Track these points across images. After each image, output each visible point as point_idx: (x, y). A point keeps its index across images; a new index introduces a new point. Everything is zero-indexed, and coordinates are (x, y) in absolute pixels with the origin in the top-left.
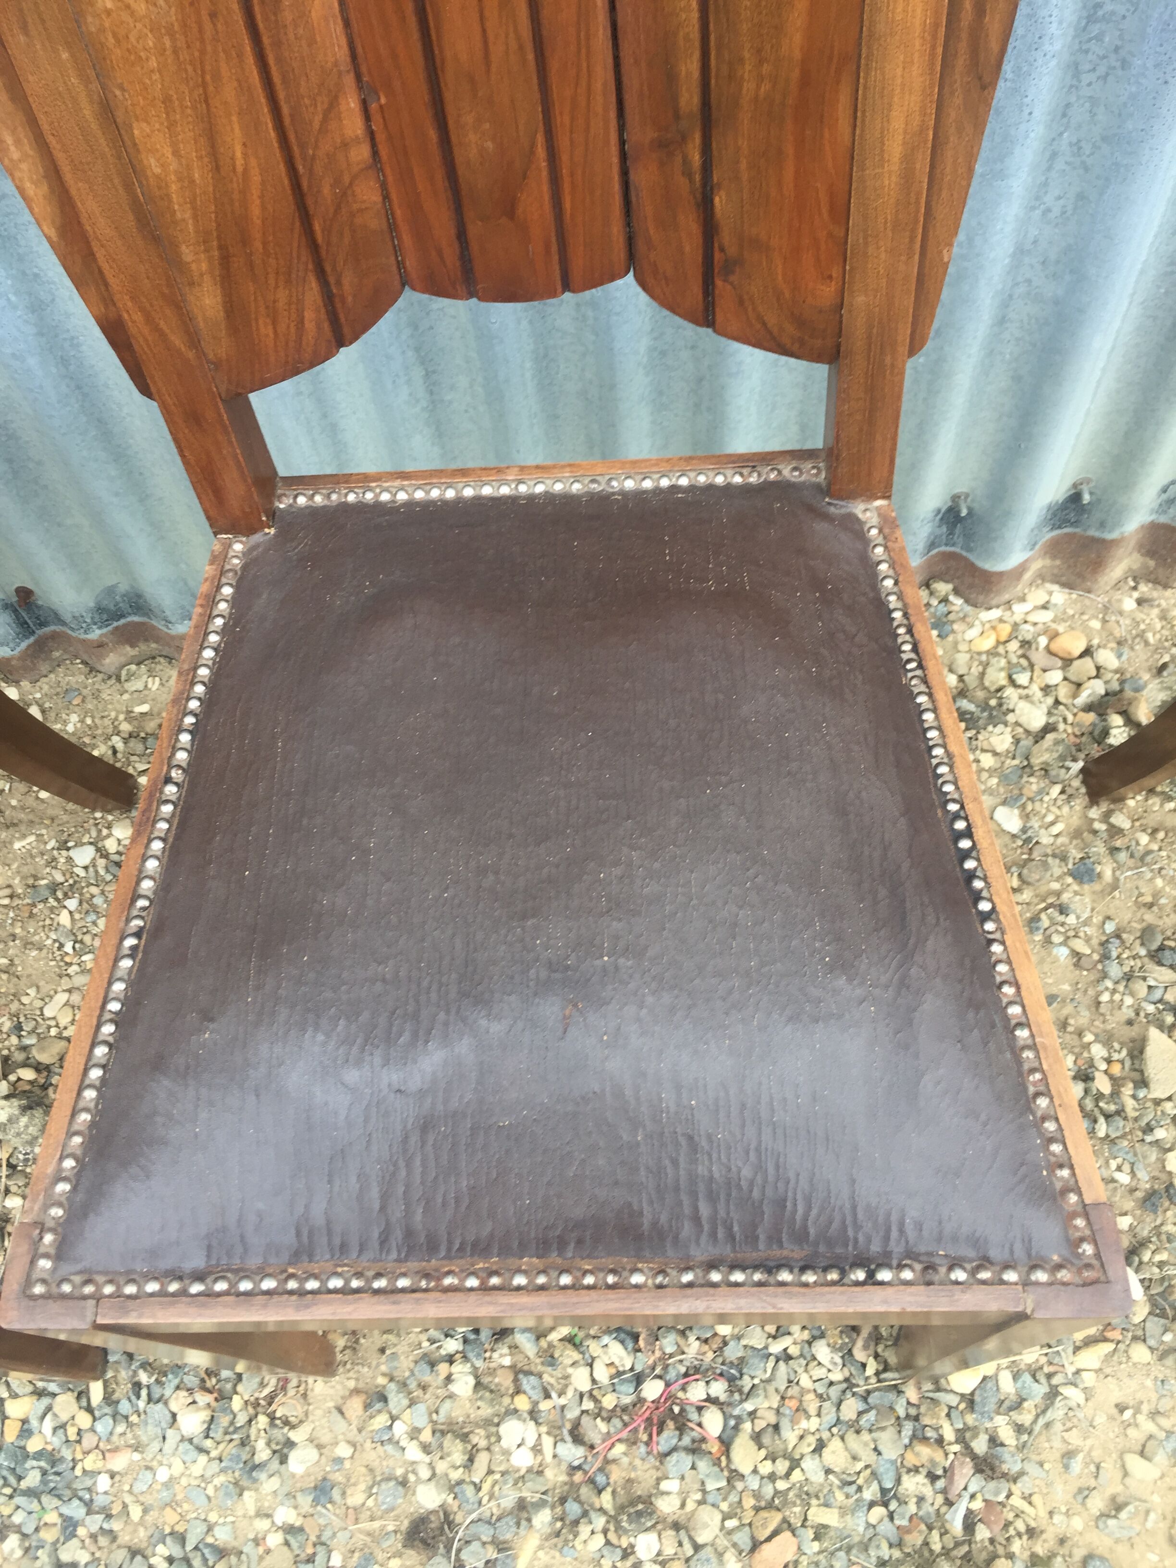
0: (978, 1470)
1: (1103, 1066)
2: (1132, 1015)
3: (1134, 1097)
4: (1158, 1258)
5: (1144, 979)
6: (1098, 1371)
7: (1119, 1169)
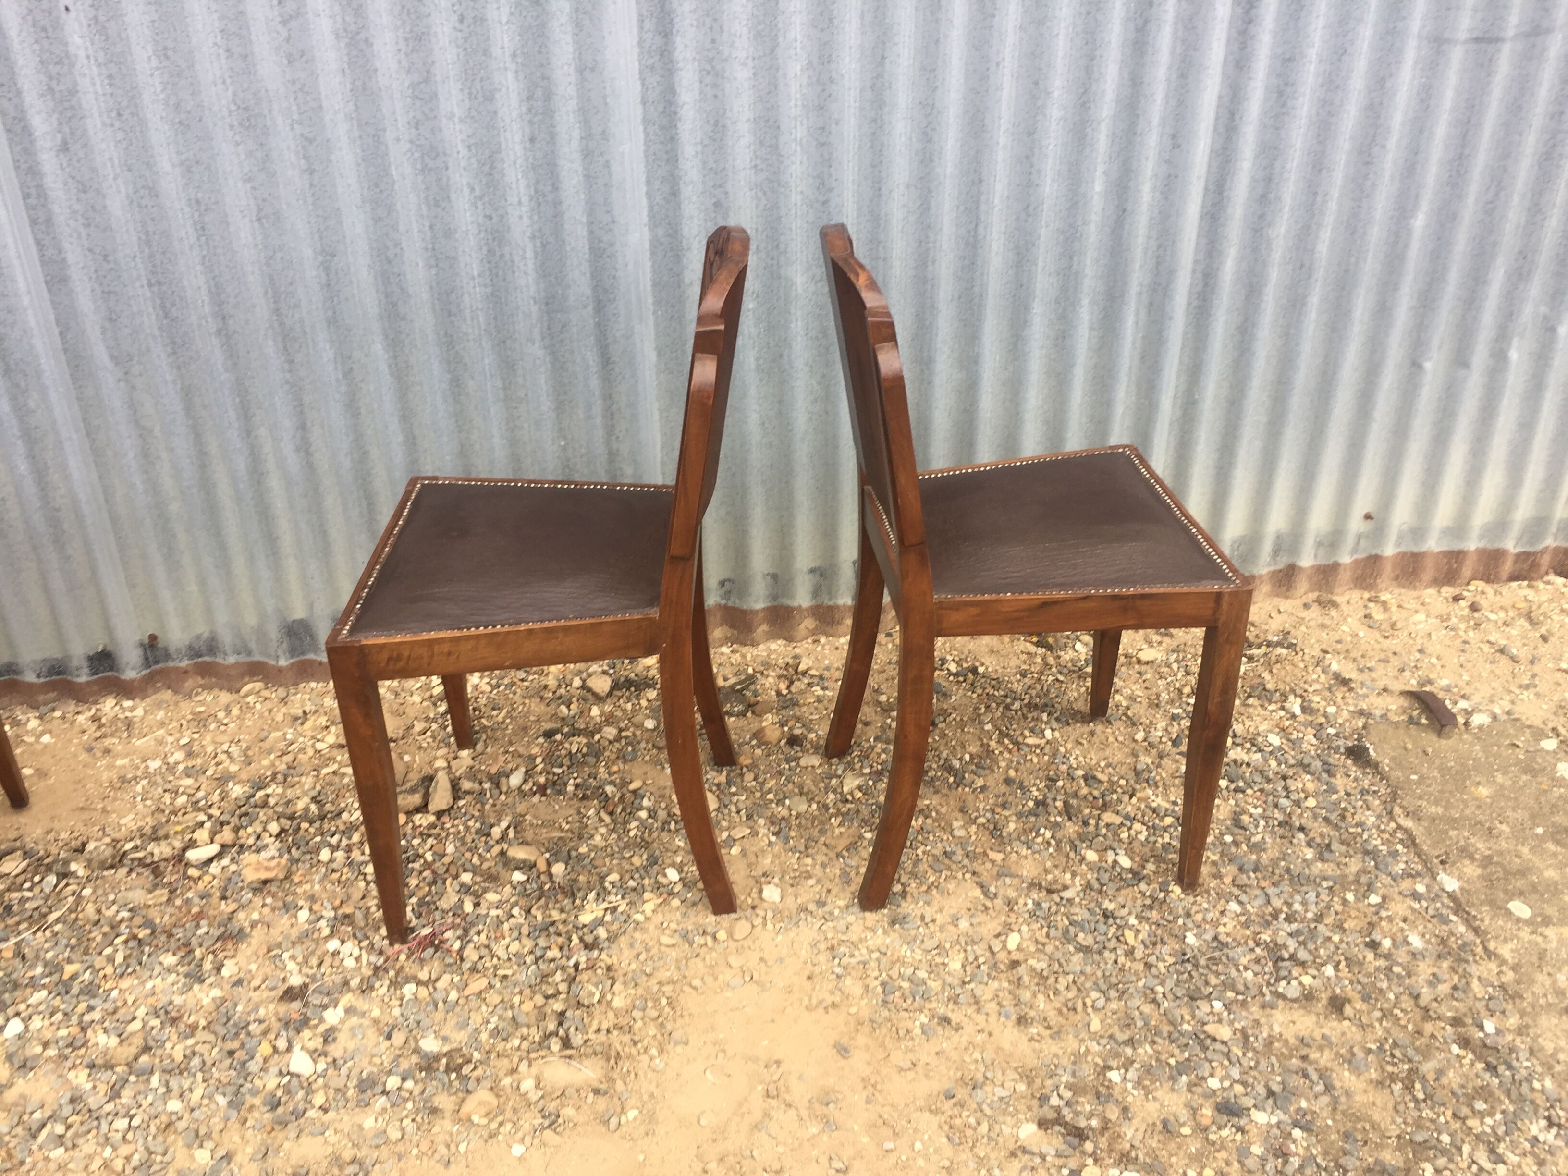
0: (586, 947)
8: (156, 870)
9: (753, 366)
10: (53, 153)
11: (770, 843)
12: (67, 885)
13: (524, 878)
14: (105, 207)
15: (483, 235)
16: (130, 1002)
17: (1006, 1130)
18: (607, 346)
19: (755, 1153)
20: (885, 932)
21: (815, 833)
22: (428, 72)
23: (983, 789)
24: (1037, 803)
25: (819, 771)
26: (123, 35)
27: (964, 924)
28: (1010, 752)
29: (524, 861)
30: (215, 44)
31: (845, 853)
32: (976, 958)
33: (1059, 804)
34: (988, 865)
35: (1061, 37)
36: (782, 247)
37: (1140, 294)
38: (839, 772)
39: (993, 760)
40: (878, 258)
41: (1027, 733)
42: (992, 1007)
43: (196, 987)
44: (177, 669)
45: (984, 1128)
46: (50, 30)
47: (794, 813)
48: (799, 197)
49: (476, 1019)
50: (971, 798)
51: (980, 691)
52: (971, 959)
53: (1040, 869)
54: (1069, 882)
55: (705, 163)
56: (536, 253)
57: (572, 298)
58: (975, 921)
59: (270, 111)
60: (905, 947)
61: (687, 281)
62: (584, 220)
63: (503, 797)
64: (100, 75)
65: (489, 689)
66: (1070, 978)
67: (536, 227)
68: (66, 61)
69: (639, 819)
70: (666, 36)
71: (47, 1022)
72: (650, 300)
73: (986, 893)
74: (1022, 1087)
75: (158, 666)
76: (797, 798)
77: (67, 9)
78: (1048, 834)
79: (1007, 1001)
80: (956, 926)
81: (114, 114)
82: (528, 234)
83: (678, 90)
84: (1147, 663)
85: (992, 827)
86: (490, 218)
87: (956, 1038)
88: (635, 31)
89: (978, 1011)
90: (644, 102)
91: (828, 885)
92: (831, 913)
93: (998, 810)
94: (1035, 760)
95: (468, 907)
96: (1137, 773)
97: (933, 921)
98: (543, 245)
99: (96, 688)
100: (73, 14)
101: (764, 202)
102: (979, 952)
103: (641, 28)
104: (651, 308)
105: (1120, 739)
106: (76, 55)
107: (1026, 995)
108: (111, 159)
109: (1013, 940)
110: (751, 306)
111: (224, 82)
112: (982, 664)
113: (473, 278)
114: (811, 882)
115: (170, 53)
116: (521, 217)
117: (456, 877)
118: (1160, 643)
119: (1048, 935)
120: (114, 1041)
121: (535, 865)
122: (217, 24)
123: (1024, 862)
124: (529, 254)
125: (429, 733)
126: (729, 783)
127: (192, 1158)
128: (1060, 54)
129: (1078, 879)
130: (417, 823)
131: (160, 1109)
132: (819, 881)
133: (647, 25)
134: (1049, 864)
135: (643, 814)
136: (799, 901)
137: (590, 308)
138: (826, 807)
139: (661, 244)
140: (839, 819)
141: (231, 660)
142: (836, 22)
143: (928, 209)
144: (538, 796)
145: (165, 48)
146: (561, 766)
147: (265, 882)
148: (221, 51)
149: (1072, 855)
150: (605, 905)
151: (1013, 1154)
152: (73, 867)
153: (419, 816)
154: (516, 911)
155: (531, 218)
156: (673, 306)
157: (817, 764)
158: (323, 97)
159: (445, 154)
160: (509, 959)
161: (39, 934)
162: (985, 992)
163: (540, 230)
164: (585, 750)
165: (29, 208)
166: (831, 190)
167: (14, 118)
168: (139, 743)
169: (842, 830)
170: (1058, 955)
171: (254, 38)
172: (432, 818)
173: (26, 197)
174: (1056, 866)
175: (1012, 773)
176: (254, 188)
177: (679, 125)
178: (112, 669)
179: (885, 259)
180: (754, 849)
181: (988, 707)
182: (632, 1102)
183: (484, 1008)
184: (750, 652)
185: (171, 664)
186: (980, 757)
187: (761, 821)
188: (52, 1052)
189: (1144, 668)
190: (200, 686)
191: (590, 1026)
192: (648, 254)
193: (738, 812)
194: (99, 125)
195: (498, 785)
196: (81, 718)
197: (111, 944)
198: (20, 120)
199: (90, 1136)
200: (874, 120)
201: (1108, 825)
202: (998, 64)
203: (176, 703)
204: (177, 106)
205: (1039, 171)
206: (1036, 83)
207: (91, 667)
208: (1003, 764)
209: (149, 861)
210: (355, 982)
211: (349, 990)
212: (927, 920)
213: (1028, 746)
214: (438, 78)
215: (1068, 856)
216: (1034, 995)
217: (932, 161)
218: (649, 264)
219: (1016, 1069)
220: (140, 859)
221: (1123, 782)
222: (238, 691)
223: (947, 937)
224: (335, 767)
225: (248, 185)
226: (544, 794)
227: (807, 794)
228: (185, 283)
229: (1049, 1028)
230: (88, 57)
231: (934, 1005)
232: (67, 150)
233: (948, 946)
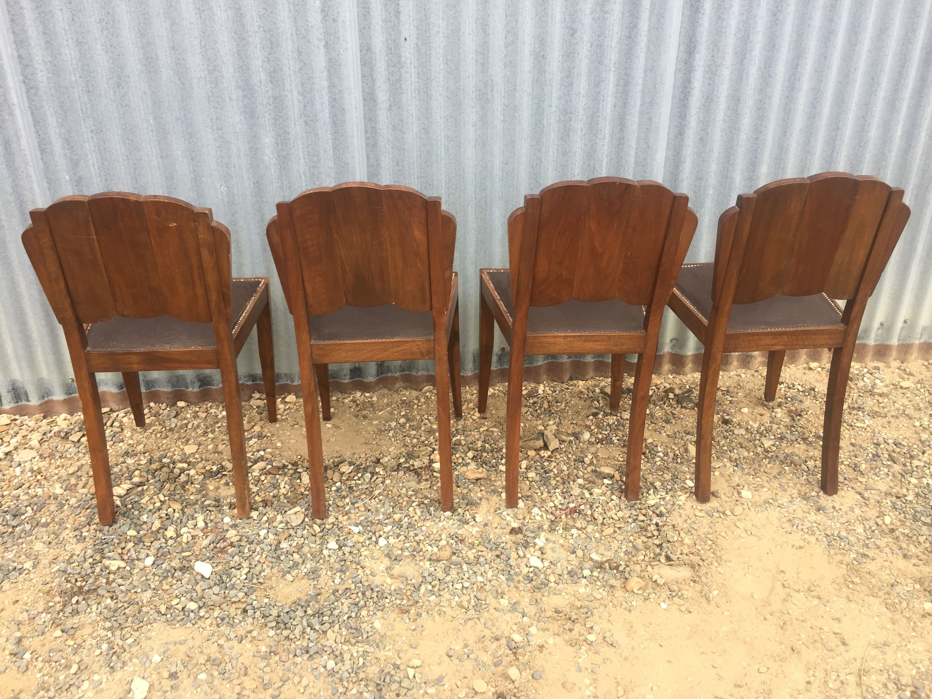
8: (417, 472)
9: (707, 224)
10: (385, 111)
11: (734, 470)
12: (377, 478)
13: (610, 482)
14: (403, 138)
16: (435, 532)
17: (917, 606)
19: (790, 611)
20: (815, 514)
21: (757, 466)
22: (570, 72)
24: (874, 455)
25: (746, 437)
26: (428, 53)
27: (857, 511)
28: (848, 430)
29: (608, 474)
30: (472, 58)
32: (870, 527)
33: (886, 456)
34: (859, 484)
35: (890, 56)
37: (913, 190)
38: (758, 438)
41: (855, 420)
42: (887, 550)
43: (465, 526)
44: (393, 377)
45: (904, 604)
46: (393, 49)
47: (741, 456)
48: (745, 136)
49: (615, 545)
52: (868, 528)
53: (888, 487)
54: (906, 493)
55: (699, 118)
58: (863, 510)
59: (492, 91)
60: (830, 521)
63: (581, 444)
64: (415, 72)
65: (551, 392)
66: (925, 537)
68: (398, 65)
69: (659, 457)
70: (690, 54)
71: (397, 540)
73: (863, 497)
74: (917, 586)
75: (384, 375)
76: (740, 449)
77: (406, 39)
78: (886, 470)
79: (894, 547)
80: (853, 512)
81: (417, 92)
83: (692, 80)
84: (906, 388)
85: (853, 466)
86: (587, 145)
87: (873, 563)
88: (677, 51)
89: (881, 552)
90: (674, 87)
91: (775, 491)
94: (864, 434)
95: (587, 495)
96: (922, 442)
97: (840, 509)
99: (351, 386)
100: (408, 42)
101: (725, 138)
102: (871, 524)
103: (679, 49)
105: (906, 425)
106: (405, 63)
107: (904, 545)
108: (412, 115)
109: (888, 520)
111: (473, 77)
112: (816, 387)
114: (765, 489)
115: (449, 62)
116: (603, 145)
117: (574, 481)
118: (908, 379)
119: (905, 518)
120: (435, 549)
121: (614, 476)
122: (474, 48)
123: (878, 483)
125: (529, 413)
127: (499, 603)
128: (888, 64)
129: (910, 491)
130: (542, 455)
131: (474, 580)
132: (769, 489)
133: (682, 48)
134: (891, 484)
135: (661, 454)
136: (762, 498)
138: (758, 454)
140: (768, 460)
141: (420, 373)
142: (776, 47)
143: (809, 143)
144: (599, 444)
145: (447, 60)
146: (606, 430)
147: (477, 480)
148: (474, 61)
149: (903, 480)
150: (659, 496)
151: (923, 616)
152: (377, 470)
153: (543, 451)
154: (614, 497)
157: (744, 433)
158: (518, 84)
159: (571, 113)
160: (619, 520)
161: (373, 500)
162: (882, 543)
164: (616, 423)
165: (367, 138)
166: (761, 132)
167: (368, 93)
168: (380, 413)
169: (771, 465)
170: (914, 527)
171: (490, 55)
172: (549, 453)
173: (366, 132)
174: (896, 486)
175: (853, 440)
176: (476, 130)
177: (690, 99)
178: (359, 376)
179: (783, 169)
180: (727, 473)
182: (714, 587)
183: (616, 542)
184: (684, 379)
185: (390, 374)
187: (726, 460)
188: (406, 553)
189: (904, 391)
190: (402, 387)
191: (677, 552)
194: (410, 97)
195: (577, 438)
196: (346, 401)
197: (411, 506)
198: (370, 94)
199: (445, 591)
200: (788, 97)
201: (917, 467)
202: (856, 69)
203: (391, 395)
204: (447, 88)
205: (869, 124)
206: (873, 79)
207: (351, 375)
209: (412, 468)
210: (546, 527)
211: (543, 531)
212: (837, 509)
213: (857, 427)
214: (575, 75)
215: (901, 481)
216: (908, 545)
217: (814, 118)
219: (911, 578)
220: (409, 467)
221: (915, 446)
222: (421, 390)
223: (851, 516)
224: (486, 428)
225: (474, 128)
226: (603, 444)
227: (745, 448)
228: (435, 177)
229: (921, 560)
230: (411, 63)
231: (856, 548)
232: (391, 109)
233: (853, 521)
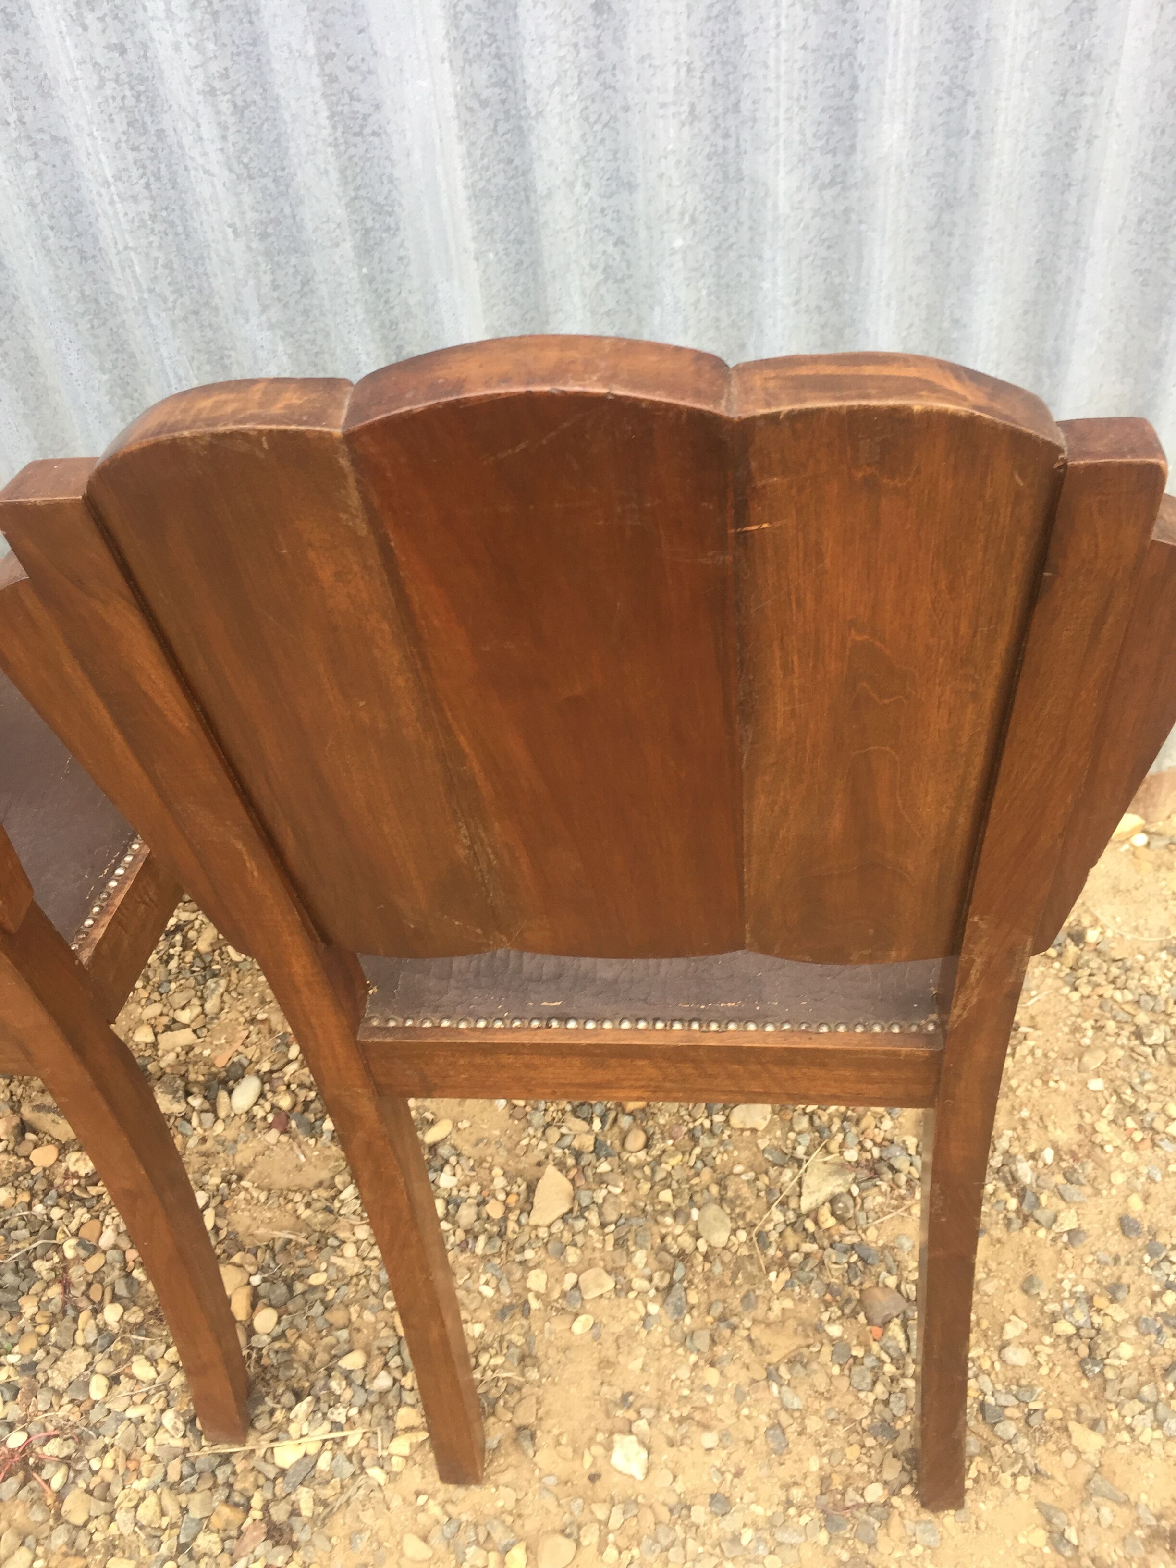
0: (269, 1535)
1: (501, 1196)
2: (542, 1157)
3: (518, 1221)
4: (493, 1362)
5: (559, 1127)
6: (406, 1458)
7: (487, 1283)
11: (646, 1319)
15: (110, 88)
18: (394, 325)
21: (735, 1303)
23: (1074, 1235)
25: (763, 1144)
28: (1136, 1147)
31: (783, 1371)
34: (1069, 1458)
36: (746, 106)
38: (800, 1151)
39: (1099, 1165)
40: (962, 132)
47: (702, 1246)
50: (1047, 1254)
51: (1085, 990)
56: (223, 127)
57: (309, 226)
61: (541, 188)
62: (311, 49)
63: (219, 1128)
67: (214, 67)
72: (467, 230)
76: (713, 1210)
82: (198, 85)
85: (1084, 1348)
91: (741, 1454)
92: (736, 1539)
93: (1101, 1302)
95: (99, 1386)
98: (239, 110)
104: (472, 246)
110: (678, 243)
112: (1096, 922)
113: (106, 184)
114: (709, 1439)
116: (177, 47)
117: (96, 1311)
123: (1141, 1461)
124: (208, 131)
126: (599, 1149)
132: (725, 1436)
136: (679, 1487)
137: (347, 248)
138: (762, 1239)
139: (484, 104)
140: (785, 1275)
144: (272, 1135)
150: (324, 1430)
155: (198, 48)
156: (520, 242)
157: (762, 1125)
163: (225, 75)
169: (788, 1303)
175: (1136, 1203)
180: (616, 1329)
181: (1099, 1028)
186: (1074, 1156)
187: (640, 1257)
192: (454, 127)
193: (603, 1225)
208: (1119, 1178)
218: (458, 149)
226: (285, 1131)
227: (732, 1203)
